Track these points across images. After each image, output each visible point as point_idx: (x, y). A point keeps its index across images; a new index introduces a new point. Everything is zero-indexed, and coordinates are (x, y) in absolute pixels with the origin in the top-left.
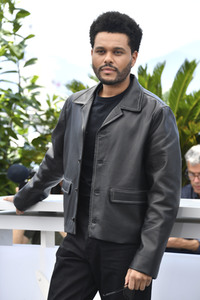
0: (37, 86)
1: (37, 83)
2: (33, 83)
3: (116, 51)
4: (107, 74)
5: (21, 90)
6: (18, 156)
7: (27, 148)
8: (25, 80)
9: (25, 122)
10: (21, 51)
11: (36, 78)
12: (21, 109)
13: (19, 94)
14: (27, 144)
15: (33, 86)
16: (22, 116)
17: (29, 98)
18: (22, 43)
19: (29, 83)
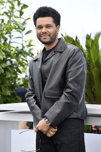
0: (32, 45)
1: (32, 44)
2: (30, 44)
3: (48, 26)
4: (45, 39)
5: (23, 47)
6: (22, 83)
7: (27, 78)
8: (26, 42)
9: (26, 64)
10: (24, 26)
11: (31, 41)
12: (23, 58)
13: (22, 49)
14: (26, 76)
15: (30, 45)
16: (24, 61)
17: (28, 51)
18: (24, 22)
19: (28, 44)
